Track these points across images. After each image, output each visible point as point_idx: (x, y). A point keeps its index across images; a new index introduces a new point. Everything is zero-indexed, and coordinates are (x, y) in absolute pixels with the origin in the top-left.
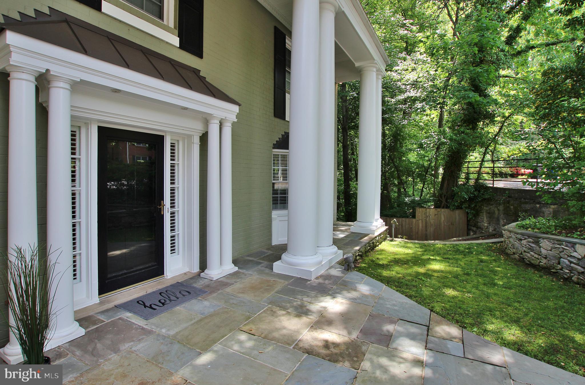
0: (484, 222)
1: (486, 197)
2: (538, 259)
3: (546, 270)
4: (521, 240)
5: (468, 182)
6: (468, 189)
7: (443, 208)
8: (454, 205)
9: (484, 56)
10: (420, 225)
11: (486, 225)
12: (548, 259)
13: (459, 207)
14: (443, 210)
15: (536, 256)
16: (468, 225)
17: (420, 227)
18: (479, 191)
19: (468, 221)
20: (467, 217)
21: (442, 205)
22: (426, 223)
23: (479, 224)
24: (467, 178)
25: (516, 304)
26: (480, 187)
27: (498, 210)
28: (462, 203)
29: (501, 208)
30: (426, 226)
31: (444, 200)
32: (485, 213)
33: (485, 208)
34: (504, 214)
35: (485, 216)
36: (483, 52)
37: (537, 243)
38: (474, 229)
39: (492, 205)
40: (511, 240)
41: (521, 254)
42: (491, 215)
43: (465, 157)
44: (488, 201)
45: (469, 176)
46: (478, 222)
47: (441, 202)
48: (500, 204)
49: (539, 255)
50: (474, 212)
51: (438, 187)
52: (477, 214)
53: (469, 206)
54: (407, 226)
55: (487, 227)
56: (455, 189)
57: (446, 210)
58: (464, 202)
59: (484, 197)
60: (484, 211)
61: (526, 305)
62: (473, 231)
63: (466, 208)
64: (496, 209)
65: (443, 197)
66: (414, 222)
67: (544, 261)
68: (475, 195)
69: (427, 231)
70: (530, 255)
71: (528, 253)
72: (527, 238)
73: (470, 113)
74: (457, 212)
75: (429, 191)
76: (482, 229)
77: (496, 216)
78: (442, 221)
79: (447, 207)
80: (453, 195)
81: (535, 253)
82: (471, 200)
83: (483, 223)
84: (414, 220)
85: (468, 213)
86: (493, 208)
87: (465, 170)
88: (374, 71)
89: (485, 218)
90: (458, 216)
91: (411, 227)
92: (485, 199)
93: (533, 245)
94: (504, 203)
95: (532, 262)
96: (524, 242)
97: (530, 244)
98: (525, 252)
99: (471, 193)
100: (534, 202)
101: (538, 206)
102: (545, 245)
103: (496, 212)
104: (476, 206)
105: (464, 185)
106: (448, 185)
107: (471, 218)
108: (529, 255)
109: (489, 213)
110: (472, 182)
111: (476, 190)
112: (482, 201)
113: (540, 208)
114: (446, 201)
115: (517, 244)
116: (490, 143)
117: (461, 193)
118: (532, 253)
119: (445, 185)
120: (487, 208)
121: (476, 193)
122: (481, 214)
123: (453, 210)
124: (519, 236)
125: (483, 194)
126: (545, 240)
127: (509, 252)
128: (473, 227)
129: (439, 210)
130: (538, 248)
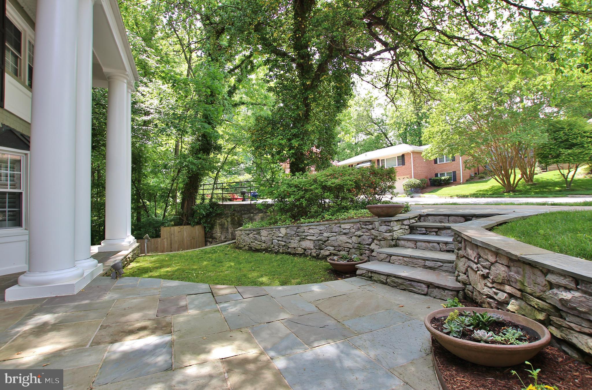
0: (217, 232)
1: (219, 212)
2: (260, 245)
3: (266, 250)
4: (249, 234)
5: (203, 202)
6: (205, 207)
7: (185, 225)
8: (194, 222)
9: (214, 100)
10: (166, 244)
11: (219, 235)
12: (266, 243)
13: (198, 223)
14: (185, 227)
15: (259, 243)
16: (205, 237)
17: (166, 246)
18: (213, 208)
19: (205, 234)
20: (205, 231)
21: (184, 223)
22: (171, 240)
23: (214, 235)
24: (203, 199)
25: (258, 269)
26: (213, 205)
27: (227, 222)
28: (200, 219)
29: (229, 219)
30: (171, 244)
31: (185, 219)
32: (218, 226)
33: (218, 221)
34: (231, 224)
35: (218, 227)
36: (213, 96)
37: (259, 233)
38: (210, 240)
39: (223, 218)
40: (242, 236)
41: (250, 244)
42: (222, 226)
43: (201, 181)
44: (219, 215)
45: (204, 197)
46: (213, 234)
47: (183, 220)
48: (228, 217)
49: (261, 242)
50: (210, 226)
51: (179, 207)
52: (212, 228)
53: (206, 221)
54: (152, 246)
55: (220, 237)
56: (194, 207)
57: (188, 226)
58: (202, 218)
59: (216, 212)
60: (217, 224)
61: (263, 268)
62: (209, 242)
63: (204, 223)
64: (226, 221)
65: (184, 216)
66: (160, 241)
67: (264, 245)
68: (210, 211)
69: (172, 248)
70: (256, 245)
71: (254, 242)
72: (252, 231)
73: (204, 144)
74: (197, 227)
75: (171, 212)
76: (216, 239)
77: (226, 227)
78: (185, 237)
79: (188, 224)
80: (193, 213)
81: (258, 241)
82: (208, 215)
83: (216, 234)
84: (159, 239)
85: (205, 227)
86: (223, 220)
87: (201, 192)
88: (125, 82)
89: (218, 229)
90: (198, 231)
91: (157, 246)
92: (217, 214)
93: (256, 236)
94: (231, 216)
95: (257, 248)
96: (251, 235)
97: (255, 235)
98: (252, 242)
99: (207, 210)
100: (250, 212)
101: (252, 215)
102: (264, 233)
103: (226, 223)
104: (211, 220)
105: (201, 204)
106: (188, 205)
107: (208, 231)
108: (254, 244)
109: (221, 225)
110: (207, 201)
111: (210, 208)
112: (215, 216)
113: (253, 216)
114: (187, 219)
115: (246, 239)
116: (220, 169)
117: (200, 211)
118: (256, 242)
119: (186, 205)
120: (219, 221)
121: (211, 210)
122: (215, 227)
123: (194, 225)
124: (247, 232)
125: (216, 210)
126: (264, 230)
127: (241, 246)
128: (210, 238)
129: (182, 227)
130: (260, 237)
